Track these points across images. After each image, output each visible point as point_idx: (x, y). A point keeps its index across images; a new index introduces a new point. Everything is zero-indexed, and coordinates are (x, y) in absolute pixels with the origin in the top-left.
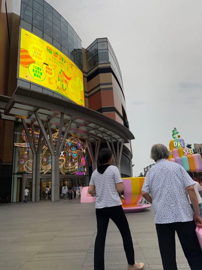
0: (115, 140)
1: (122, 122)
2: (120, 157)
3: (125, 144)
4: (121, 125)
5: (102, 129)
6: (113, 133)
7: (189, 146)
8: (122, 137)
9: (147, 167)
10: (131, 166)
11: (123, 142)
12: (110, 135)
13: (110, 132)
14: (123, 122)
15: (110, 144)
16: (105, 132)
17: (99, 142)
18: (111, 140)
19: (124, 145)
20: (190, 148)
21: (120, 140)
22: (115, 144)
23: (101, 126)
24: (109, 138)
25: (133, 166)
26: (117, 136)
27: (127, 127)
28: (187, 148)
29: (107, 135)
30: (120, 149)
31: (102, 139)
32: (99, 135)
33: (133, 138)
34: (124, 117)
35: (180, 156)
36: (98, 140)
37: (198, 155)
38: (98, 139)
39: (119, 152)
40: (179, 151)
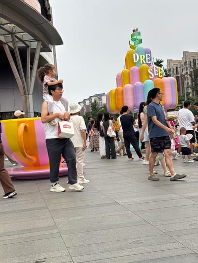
0: (22, 45)
2: (33, 79)
3: (44, 54)
4: (35, 12)
6: (18, 29)
7: (159, 63)
8: (36, 39)
9: (85, 100)
11: (38, 50)
12: (11, 33)
13: (12, 25)
15: (12, 52)
18: (13, 42)
19: (41, 57)
20: (161, 66)
21: (34, 45)
22: (23, 52)
24: (9, 38)
26: (26, 36)
27: (49, 17)
28: (155, 66)
29: (5, 32)
30: (32, 64)
33: (60, 42)
35: (141, 80)
37: (173, 78)
39: (31, 69)
40: (140, 72)
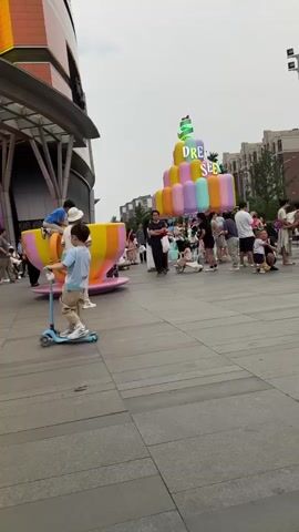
0: (51, 139)
1: (68, 93)
2: (66, 180)
3: (78, 150)
4: (65, 98)
5: (16, 107)
6: (46, 121)
7: (213, 158)
8: (69, 132)
9: (127, 204)
10: (92, 202)
11: (71, 145)
12: (39, 126)
13: (39, 116)
14: (70, 92)
15: (40, 148)
16: (24, 117)
17: (11, 141)
18: (41, 136)
19: (74, 153)
20: (215, 161)
21: (66, 139)
22: (53, 147)
23: (15, 100)
24: (36, 132)
25: (96, 201)
26: (57, 129)
27: (82, 105)
28: (209, 162)
29: (31, 125)
30: (64, 162)
31: (18, 133)
32: (11, 123)
33: (96, 135)
34: (74, 79)
35: (193, 179)
36: (7, 137)
37: (229, 176)
38: (7, 133)
39: (63, 168)
40: (191, 168)
